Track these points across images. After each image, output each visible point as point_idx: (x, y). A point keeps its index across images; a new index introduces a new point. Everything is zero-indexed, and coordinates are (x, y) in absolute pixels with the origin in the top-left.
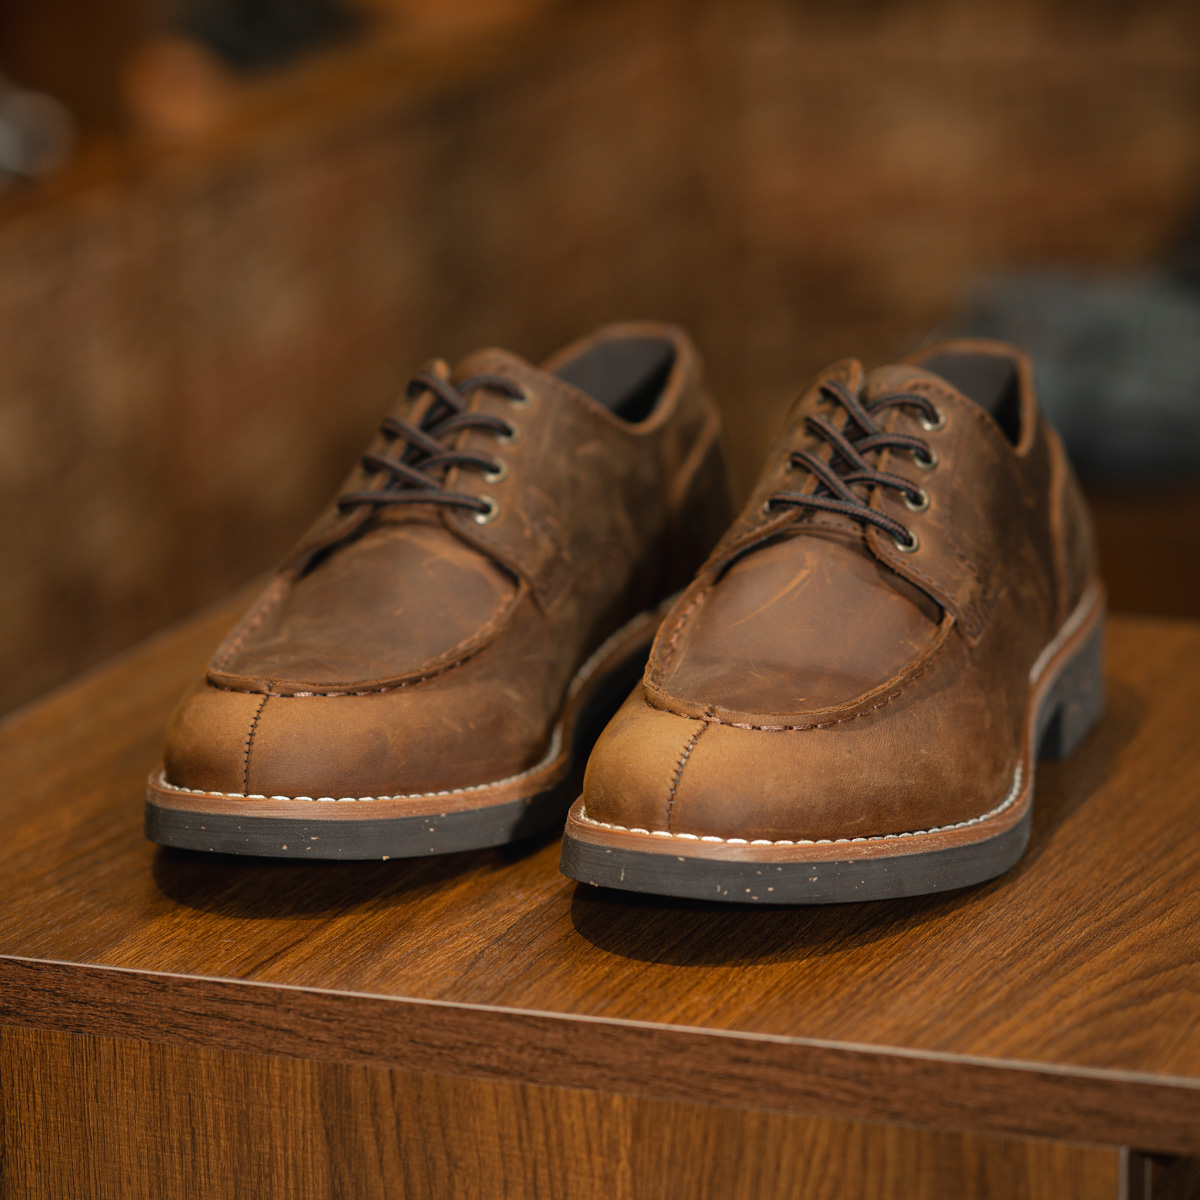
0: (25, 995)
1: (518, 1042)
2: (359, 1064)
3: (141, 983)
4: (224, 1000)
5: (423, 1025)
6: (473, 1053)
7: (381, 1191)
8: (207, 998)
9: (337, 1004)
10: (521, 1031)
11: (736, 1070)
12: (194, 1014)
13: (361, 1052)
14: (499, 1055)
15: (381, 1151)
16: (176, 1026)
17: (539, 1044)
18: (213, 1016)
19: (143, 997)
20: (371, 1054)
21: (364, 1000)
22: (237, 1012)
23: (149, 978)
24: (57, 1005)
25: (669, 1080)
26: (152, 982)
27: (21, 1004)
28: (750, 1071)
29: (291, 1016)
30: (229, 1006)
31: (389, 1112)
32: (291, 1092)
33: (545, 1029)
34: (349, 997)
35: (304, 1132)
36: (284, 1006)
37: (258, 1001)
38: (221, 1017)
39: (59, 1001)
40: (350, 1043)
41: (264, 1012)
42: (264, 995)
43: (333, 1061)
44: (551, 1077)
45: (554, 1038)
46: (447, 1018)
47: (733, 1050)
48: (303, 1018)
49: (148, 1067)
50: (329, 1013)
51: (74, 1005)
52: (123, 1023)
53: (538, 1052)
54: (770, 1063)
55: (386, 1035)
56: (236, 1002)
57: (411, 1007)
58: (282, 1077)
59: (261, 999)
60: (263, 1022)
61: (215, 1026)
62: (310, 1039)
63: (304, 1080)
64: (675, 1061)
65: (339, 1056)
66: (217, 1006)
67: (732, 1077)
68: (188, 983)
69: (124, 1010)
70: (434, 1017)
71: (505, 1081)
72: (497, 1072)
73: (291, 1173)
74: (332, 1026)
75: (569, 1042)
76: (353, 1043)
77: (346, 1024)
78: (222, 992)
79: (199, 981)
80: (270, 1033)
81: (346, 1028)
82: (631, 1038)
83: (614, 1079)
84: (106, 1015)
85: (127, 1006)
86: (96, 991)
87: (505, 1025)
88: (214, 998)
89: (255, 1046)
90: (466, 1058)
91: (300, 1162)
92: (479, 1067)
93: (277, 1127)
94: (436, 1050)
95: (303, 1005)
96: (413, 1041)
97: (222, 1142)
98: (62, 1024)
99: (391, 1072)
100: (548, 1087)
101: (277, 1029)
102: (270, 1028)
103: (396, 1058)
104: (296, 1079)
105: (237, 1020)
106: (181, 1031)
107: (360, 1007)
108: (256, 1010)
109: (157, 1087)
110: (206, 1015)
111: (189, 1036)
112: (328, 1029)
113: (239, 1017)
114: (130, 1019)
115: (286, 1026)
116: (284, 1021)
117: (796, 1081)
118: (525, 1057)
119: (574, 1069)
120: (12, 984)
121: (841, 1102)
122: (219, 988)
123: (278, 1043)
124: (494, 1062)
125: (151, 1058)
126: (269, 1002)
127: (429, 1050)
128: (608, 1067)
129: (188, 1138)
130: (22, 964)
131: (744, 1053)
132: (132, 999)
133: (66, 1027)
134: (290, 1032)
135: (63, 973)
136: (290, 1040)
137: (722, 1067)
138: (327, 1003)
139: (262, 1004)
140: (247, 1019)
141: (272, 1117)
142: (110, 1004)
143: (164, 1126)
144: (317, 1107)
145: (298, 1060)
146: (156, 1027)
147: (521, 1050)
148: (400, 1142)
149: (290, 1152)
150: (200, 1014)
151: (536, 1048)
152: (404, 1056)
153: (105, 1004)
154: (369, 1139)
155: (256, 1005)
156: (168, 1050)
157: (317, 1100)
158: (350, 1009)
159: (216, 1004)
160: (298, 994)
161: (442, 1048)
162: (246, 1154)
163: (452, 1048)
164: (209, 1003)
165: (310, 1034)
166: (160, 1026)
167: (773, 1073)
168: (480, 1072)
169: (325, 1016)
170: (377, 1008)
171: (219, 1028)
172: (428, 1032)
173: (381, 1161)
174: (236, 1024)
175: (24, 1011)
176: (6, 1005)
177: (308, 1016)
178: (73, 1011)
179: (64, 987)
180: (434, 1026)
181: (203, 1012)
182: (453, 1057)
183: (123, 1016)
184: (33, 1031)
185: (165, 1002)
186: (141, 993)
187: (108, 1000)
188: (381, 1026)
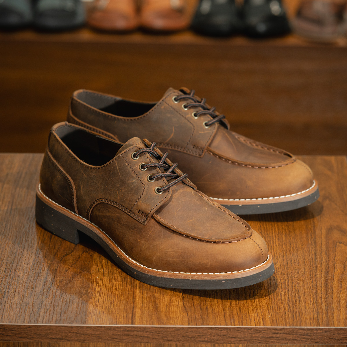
0: (68, 334)
1: (213, 334)
2: (167, 343)
3: (103, 329)
4: (128, 331)
5: (186, 332)
6: (200, 338)
8: (123, 331)
9: (161, 329)
10: (214, 331)
11: (274, 336)
12: (119, 335)
13: (168, 340)
14: (208, 338)
16: (114, 338)
17: (219, 334)
18: (125, 335)
19: (104, 332)
20: (171, 340)
21: (169, 327)
22: (132, 333)
24: (77, 336)
25: (255, 340)
26: (107, 328)
27: (66, 336)
28: (278, 336)
29: (148, 333)
33: (222, 330)
34: (165, 327)
36: (146, 331)
37: (138, 330)
38: (127, 335)
39: (78, 335)
40: (164, 338)
41: (140, 333)
42: (140, 329)
43: (160, 343)
44: (222, 342)
45: (224, 332)
46: (193, 330)
47: (274, 331)
48: (151, 334)
50: (159, 332)
51: (83, 336)
52: (97, 339)
53: (219, 336)
54: (284, 333)
55: (175, 336)
56: (132, 331)
57: (183, 328)
59: (139, 330)
60: (139, 335)
61: (125, 338)
62: (153, 338)
64: (257, 335)
65: (161, 342)
66: (126, 333)
67: (273, 337)
68: (118, 327)
69: (98, 336)
70: (189, 330)
71: (209, 344)
72: (207, 342)
74: (160, 335)
75: (228, 333)
76: (166, 338)
77: (164, 334)
78: (128, 329)
79: (121, 327)
80: (141, 338)
81: (164, 335)
82: (246, 330)
83: (240, 341)
84: (92, 337)
85: (99, 335)
86: (90, 332)
87: (210, 330)
88: (125, 331)
89: (137, 341)
90: (199, 339)
92: (202, 341)
94: (190, 338)
95: (151, 330)
96: (183, 336)
98: (78, 341)
99: (176, 345)
100: (221, 344)
101: (143, 337)
102: (142, 337)
103: (178, 341)
106: (115, 340)
107: (168, 329)
110: (122, 335)
111: (117, 341)
112: (158, 336)
113: (132, 335)
114: (100, 338)
115: (146, 336)
116: (145, 334)
117: (291, 337)
118: (215, 337)
119: (229, 339)
120: (64, 332)
121: (302, 341)
122: (127, 328)
123: (144, 340)
124: (206, 340)
126: (141, 330)
127: (188, 338)
128: (238, 338)
130: (67, 326)
131: (277, 331)
132: (100, 333)
133: (80, 341)
134: (147, 337)
135: (79, 328)
136: (147, 339)
137: (271, 335)
138: (159, 329)
139: (139, 331)
140: (135, 335)
142: (94, 335)
145: (149, 344)
146: (107, 339)
147: (214, 336)
150: (121, 335)
151: (218, 335)
152: (181, 340)
153: (92, 335)
155: (137, 331)
156: (110, 344)
158: (165, 330)
159: (126, 332)
161: (191, 337)
163: (194, 337)
164: (123, 332)
165: (153, 337)
166: (109, 339)
167: (284, 336)
168: (202, 342)
169: (158, 332)
170: (173, 329)
171: (126, 338)
172: (188, 334)
174: (131, 336)
175: (67, 338)
176: (62, 337)
177: (153, 333)
178: (82, 337)
179: (80, 331)
180: (190, 332)
181: (122, 334)
182: (195, 339)
183: (97, 337)
184: (70, 343)
185: (110, 333)
186: (103, 331)
187: (93, 333)
188: (174, 333)
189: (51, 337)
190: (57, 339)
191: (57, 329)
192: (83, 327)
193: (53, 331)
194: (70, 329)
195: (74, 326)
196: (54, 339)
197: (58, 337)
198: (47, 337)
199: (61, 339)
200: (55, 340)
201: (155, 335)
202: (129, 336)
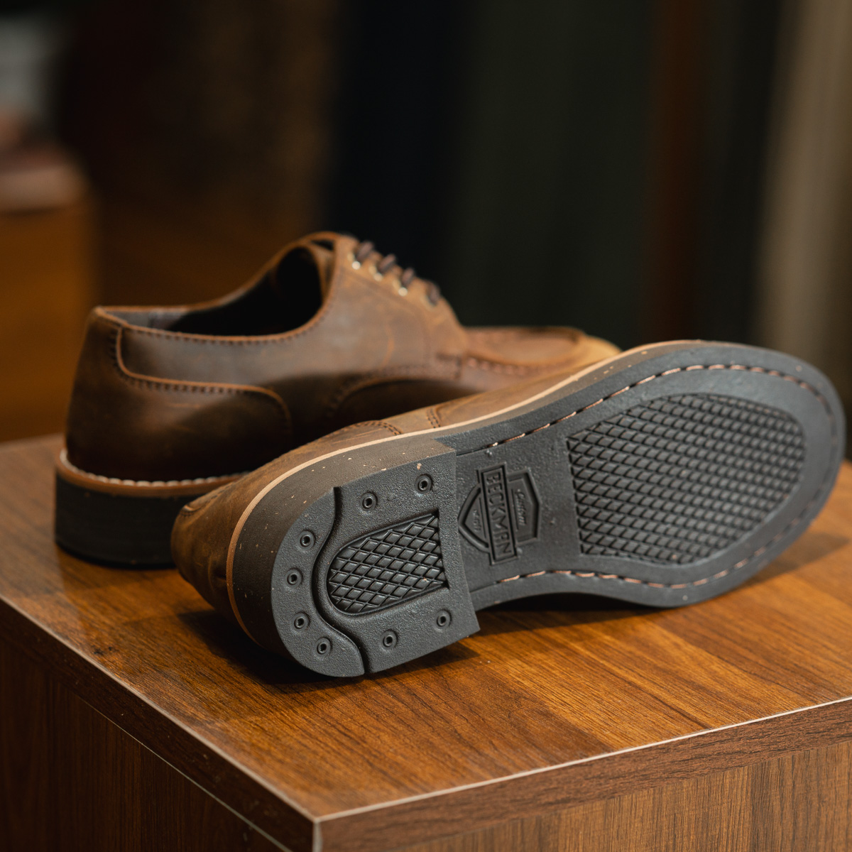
0: (581, 785)
2: (774, 759)
3: (654, 752)
4: (703, 746)
5: (816, 721)
6: (840, 729)
7: (780, 833)
8: (693, 748)
12: (684, 760)
13: (779, 750)
15: (782, 809)
16: (674, 772)
18: (696, 758)
19: (655, 761)
20: (785, 749)
22: (710, 750)
23: (660, 747)
24: (601, 785)
26: (661, 749)
27: (578, 791)
29: (742, 742)
30: (705, 748)
31: (789, 782)
32: (735, 790)
34: (775, 719)
35: (740, 813)
36: (738, 737)
37: (723, 739)
38: (700, 757)
39: (602, 781)
40: (772, 747)
41: (725, 745)
42: (726, 734)
43: (763, 761)
48: (748, 741)
49: (651, 805)
50: (763, 732)
51: (611, 781)
52: (641, 782)
55: (793, 735)
56: (710, 744)
58: (731, 783)
60: (725, 751)
61: (696, 764)
62: (751, 753)
63: (743, 779)
65: (766, 757)
66: (699, 751)
68: (683, 742)
73: (730, 841)
74: (763, 740)
76: (775, 746)
77: (773, 735)
78: (702, 741)
79: (689, 739)
80: (728, 757)
81: (772, 738)
84: (631, 780)
85: (644, 770)
88: (698, 746)
89: (718, 768)
91: (736, 832)
92: (843, 736)
93: (724, 815)
94: (821, 734)
95: (748, 733)
96: (809, 733)
97: (691, 837)
98: (600, 797)
99: (793, 757)
101: (732, 753)
102: (729, 754)
103: (798, 747)
104: (738, 781)
105: (710, 756)
106: (675, 775)
107: (781, 722)
108: (721, 745)
109: (655, 816)
110: (691, 759)
111: (679, 776)
112: (762, 743)
113: (711, 753)
114: (646, 777)
115: (738, 749)
116: (736, 746)
120: (573, 781)
122: (701, 738)
123: (732, 762)
125: (654, 799)
127: (817, 736)
129: (671, 842)
132: (648, 764)
133: (604, 797)
134: (740, 752)
135: (606, 762)
139: (725, 740)
140: (716, 753)
141: (722, 810)
142: (634, 772)
143: (658, 840)
144: (749, 794)
145: (742, 769)
146: (661, 777)
148: (793, 798)
149: (730, 829)
150: (688, 760)
152: (803, 744)
153: (631, 774)
154: (776, 804)
155: (721, 742)
156: (665, 789)
157: (750, 790)
159: (698, 750)
160: (747, 726)
161: (823, 732)
162: (705, 840)
163: (829, 730)
164: (694, 751)
165: (751, 750)
166: (663, 776)
168: (843, 739)
169: (761, 735)
171: (698, 764)
172: (817, 724)
173: (782, 814)
174: (709, 758)
175: (579, 796)
176: (568, 796)
177: (751, 738)
178: (610, 786)
179: (606, 771)
180: (821, 720)
181: (690, 757)
182: (829, 735)
183: (641, 777)
184: (582, 807)
185: (667, 759)
186: (654, 758)
187: (633, 770)
188: (792, 730)
189: (546, 800)
190: (558, 802)
191: (560, 777)
192: (614, 756)
193: (551, 784)
194: (587, 769)
195: (595, 760)
196: (551, 804)
197: (560, 797)
198: (538, 802)
199: (565, 801)
200: (553, 807)
201: (756, 742)
202: (704, 759)
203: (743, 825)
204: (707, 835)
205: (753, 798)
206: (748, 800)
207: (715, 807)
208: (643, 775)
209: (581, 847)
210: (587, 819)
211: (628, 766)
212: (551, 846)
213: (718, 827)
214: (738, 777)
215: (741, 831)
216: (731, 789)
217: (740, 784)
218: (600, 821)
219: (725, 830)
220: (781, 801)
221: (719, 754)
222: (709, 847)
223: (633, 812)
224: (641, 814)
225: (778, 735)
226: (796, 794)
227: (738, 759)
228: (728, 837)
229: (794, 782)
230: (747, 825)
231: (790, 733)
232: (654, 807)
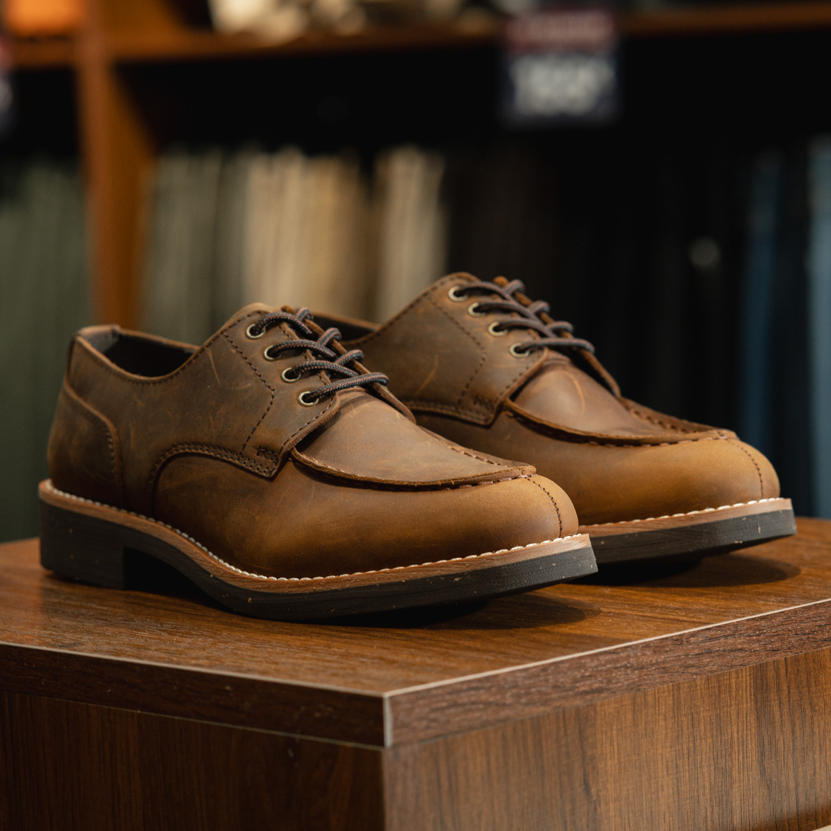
0: (611, 674)
2: (770, 659)
3: (669, 643)
4: (710, 639)
5: (802, 622)
7: (782, 742)
8: (702, 642)
12: (696, 655)
13: (774, 650)
15: (781, 716)
16: (688, 667)
18: (706, 652)
19: (671, 653)
20: (778, 650)
22: (716, 645)
23: (674, 638)
24: (628, 675)
26: (675, 641)
27: (609, 681)
29: (742, 638)
30: (713, 643)
31: (785, 687)
32: (740, 692)
34: (768, 616)
35: (747, 717)
36: (739, 632)
37: (727, 634)
38: (710, 652)
39: (629, 671)
40: (768, 647)
41: (729, 641)
43: (761, 662)
48: (747, 638)
49: (672, 703)
50: (759, 630)
51: (637, 672)
52: (661, 675)
55: (784, 635)
56: (716, 638)
58: (736, 683)
60: (729, 647)
61: (705, 660)
62: (751, 651)
63: (746, 680)
65: (763, 657)
68: (693, 635)
69: (662, 665)
70: (804, 615)
73: (741, 748)
74: (760, 638)
76: (770, 646)
77: (767, 635)
78: (710, 635)
79: (697, 632)
80: (732, 654)
81: (766, 638)
84: (653, 672)
85: (664, 662)
88: (707, 640)
89: (725, 666)
90: (820, 636)
91: (745, 738)
92: (825, 640)
94: (807, 636)
95: (747, 630)
96: (796, 634)
97: (708, 740)
98: (629, 689)
99: (785, 660)
101: (735, 650)
102: (732, 651)
103: (789, 649)
104: (742, 681)
105: (717, 651)
106: (690, 670)
107: (773, 621)
108: (725, 641)
109: (676, 715)
110: (702, 654)
111: (693, 672)
112: (759, 641)
113: (718, 649)
114: (665, 670)
115: (740, 646)
116: (738, 643)
120: (604, 669)
122: (707, 632)
123: (736, 659)
125: (673, 695)
126: (732, 633)
127: (803, 638)
129: (691, 745)
132: (666, 656)
133: (631, 689)
134: (742, 649)
135: (630, 651)
138: (758, 624)
140: (722, 649)
141: (732, 713)
142: (655, 664)
143: (680, 741)
144: (752, 697)
146: (678, 672)
148: (790, 705)
149: (740, 734)
150: (699, 654)
152: (793, 646)
153: (652, 665)
154: (776, 710)
155: (725, 637)
157: (753, 693)
158: (769, 624)
159: (707, 644)
160: (745, 622)
161: (809, 634)
162: (719, 744)
163: (813, 632)
164: (703, 645)
165: (751, 648)
166: (680, 670)
169: (757, 632)
171: (708, 660)
172: (803, 625)
173: (781, 722)
175: (610, 686)
176: (601, 685)
177: (750, 635)
178: (636, 677)
179: (631, 661)
180: (806, 621)
181: (700, 652)
183: (661, 670)
184: (613, 699)
185: (681, 651)
187: (654, 661)
188: (782, 629)
189: (583, 688)
190: (592, 691)
193: (586, 671)
196: (587, 693)
197: (594, 686)
198: (577, 690)
199: (600, 691)
200: (589, 697)
201: (754, 640)
202: (713, 654)
203: (750, 730)
204: (721, 739)
205: (756, 702)
206: (753, 703)
207: (725, 709)
208: (663, 668)
209: (615, 743)
210: (618, 712)
211: (649, 657)
212: (590, 740)
213: (729, 731)
214: (742, 677)
215: (749, 738)
216: (737, 690)
217: (744, 685)
218: (630, 716)
219: (736, 735)
220: (780, 707)
221: (724, 651)
222: (724, 752)
223: (657, 708)
224: (664, 711)
225: (772, 634)
226: (791, 699)
227: (741, 657)
228: (738, 743)
229: (788, 687)
230: (753, 730)
231: (781, 632)
232: (674, 704)
